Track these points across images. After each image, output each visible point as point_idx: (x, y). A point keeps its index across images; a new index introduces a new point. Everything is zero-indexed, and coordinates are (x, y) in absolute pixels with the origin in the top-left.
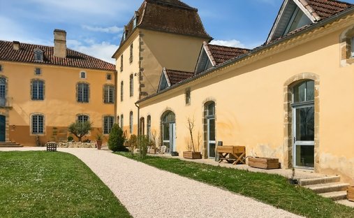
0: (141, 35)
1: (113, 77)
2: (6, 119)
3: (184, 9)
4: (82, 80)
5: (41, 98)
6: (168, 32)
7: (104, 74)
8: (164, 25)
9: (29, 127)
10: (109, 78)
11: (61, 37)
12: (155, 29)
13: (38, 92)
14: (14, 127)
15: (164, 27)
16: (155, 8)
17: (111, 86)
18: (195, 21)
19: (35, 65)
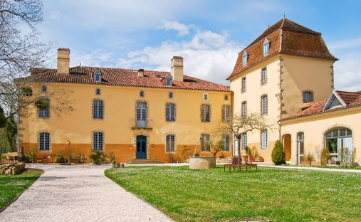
0: (281, 60)
1: (229, 97)
2: (148, 139)
3: (311, 33)
4: (206, 102)
5: (173, 120)
6: (303, 56)
7: (222, 95)
8: (298, 49)
9: (164, 145)
10: (226, 98)
11: (179, 64)
12: (293, 54)
13: (170, 115)
14: (153, 146)
15: (299, 51)
16: (289, 35)
17: (228, 107)
18: (320, 44)
19: (168, 90)
